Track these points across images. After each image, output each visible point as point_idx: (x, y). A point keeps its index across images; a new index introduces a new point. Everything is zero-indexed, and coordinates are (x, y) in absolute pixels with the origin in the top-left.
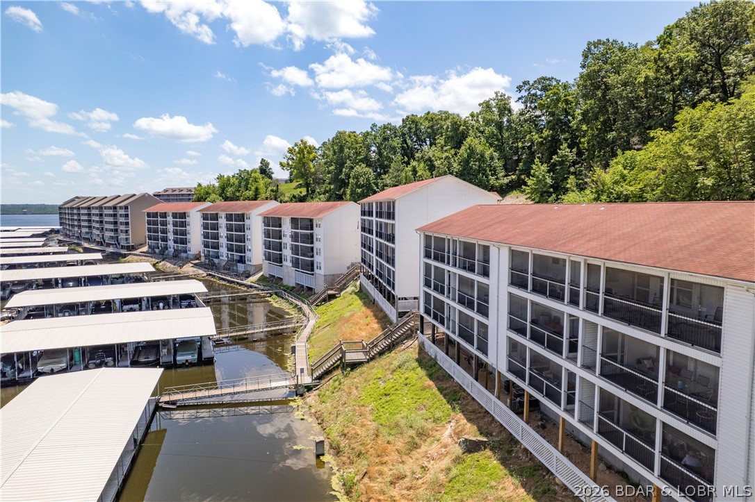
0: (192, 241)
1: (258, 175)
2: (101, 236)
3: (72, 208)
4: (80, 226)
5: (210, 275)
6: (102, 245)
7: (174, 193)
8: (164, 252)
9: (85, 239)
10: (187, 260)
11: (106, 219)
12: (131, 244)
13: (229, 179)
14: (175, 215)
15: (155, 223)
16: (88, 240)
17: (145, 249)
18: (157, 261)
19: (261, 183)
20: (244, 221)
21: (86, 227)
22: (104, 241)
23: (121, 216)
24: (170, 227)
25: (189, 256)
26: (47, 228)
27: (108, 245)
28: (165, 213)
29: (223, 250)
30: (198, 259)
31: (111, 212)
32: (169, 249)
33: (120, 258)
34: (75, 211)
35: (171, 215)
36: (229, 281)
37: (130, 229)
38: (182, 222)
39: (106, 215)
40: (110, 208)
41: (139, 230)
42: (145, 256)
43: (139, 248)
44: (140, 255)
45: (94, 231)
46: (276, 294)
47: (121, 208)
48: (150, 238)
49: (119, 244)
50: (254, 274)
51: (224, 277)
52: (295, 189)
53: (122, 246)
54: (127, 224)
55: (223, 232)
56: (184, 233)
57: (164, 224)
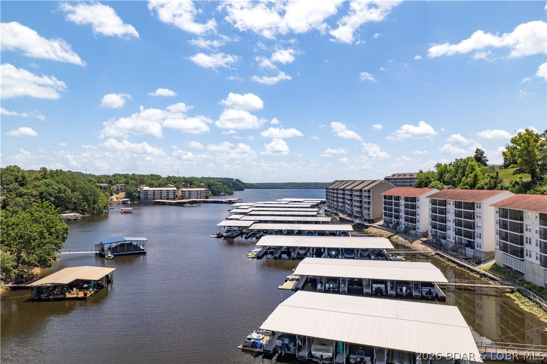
0: (420, 221)
1: (474, 163)
2: (351, 210)
3: (334, 189)
4: (337, 202)
5: (438, 254)
6: (351, 216)
7: (400, 177)
8: (396, 227)
9: (340, 210)
10: (416, 237)
11: (355, 198)
12: (371, 218)
13: (446, 166)
14: (406, 199)
15: (390, 204)
16: (342, 212)
17: (381, 223)
18: (392, 234)
19: (478, 170)
20: (474, 209)
21: (341, 202)
22: (353, 214)
23: (365, 197)
24: (402, 208)
25: (418, 234)
26: (318, 200)
27: (356, 217)
28: (399, 197)
29: (451, 233)
30: (425, 237)
31: (358, 193)
32: (400, 225)
33: (364, 228)
34: (335, 191)
35: (403, 198)
36: (458, 264)
37: (371, 207)
38: (413, 205)
39: (355, 196)
40: (357, 191)
41: (377, 208)
42: (382, 229)
43: (377, 222)
44: (378, 228)
45: (346, 206)
46: (519, 291)
47: (365, 191)
48: (386, 215)
49: (363, 217)
50: (485, 262)
51: (453, 259)
52: (513, 174)
53: (365, 219)
54: (369, 203)
55: (451, 217)
56: (414, 214)
57: (397, 205)
